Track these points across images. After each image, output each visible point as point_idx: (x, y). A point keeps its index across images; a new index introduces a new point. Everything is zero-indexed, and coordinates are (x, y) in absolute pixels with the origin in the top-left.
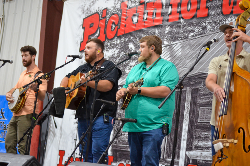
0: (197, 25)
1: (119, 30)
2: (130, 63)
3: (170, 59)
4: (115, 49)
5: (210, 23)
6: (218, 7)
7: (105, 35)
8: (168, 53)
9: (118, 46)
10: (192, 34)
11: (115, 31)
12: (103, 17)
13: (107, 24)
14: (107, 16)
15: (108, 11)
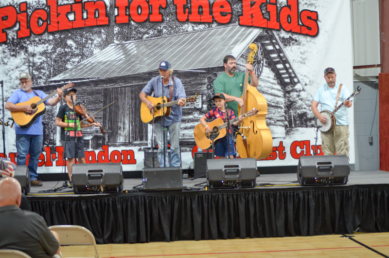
0: (151, 28)
1: (49, 26)
2: (72, 59)
3: (124, 56)
4: (47, 45)
5: (166, 27)
6: (172, 14)
7: (29, 29)
8: (121, 51)
9: (51, 42)
10: (147, 36)
11: (44, 27)
12: (21, 10)
13: (30, 19)
14: (28, 11)
15: (28, 6)
